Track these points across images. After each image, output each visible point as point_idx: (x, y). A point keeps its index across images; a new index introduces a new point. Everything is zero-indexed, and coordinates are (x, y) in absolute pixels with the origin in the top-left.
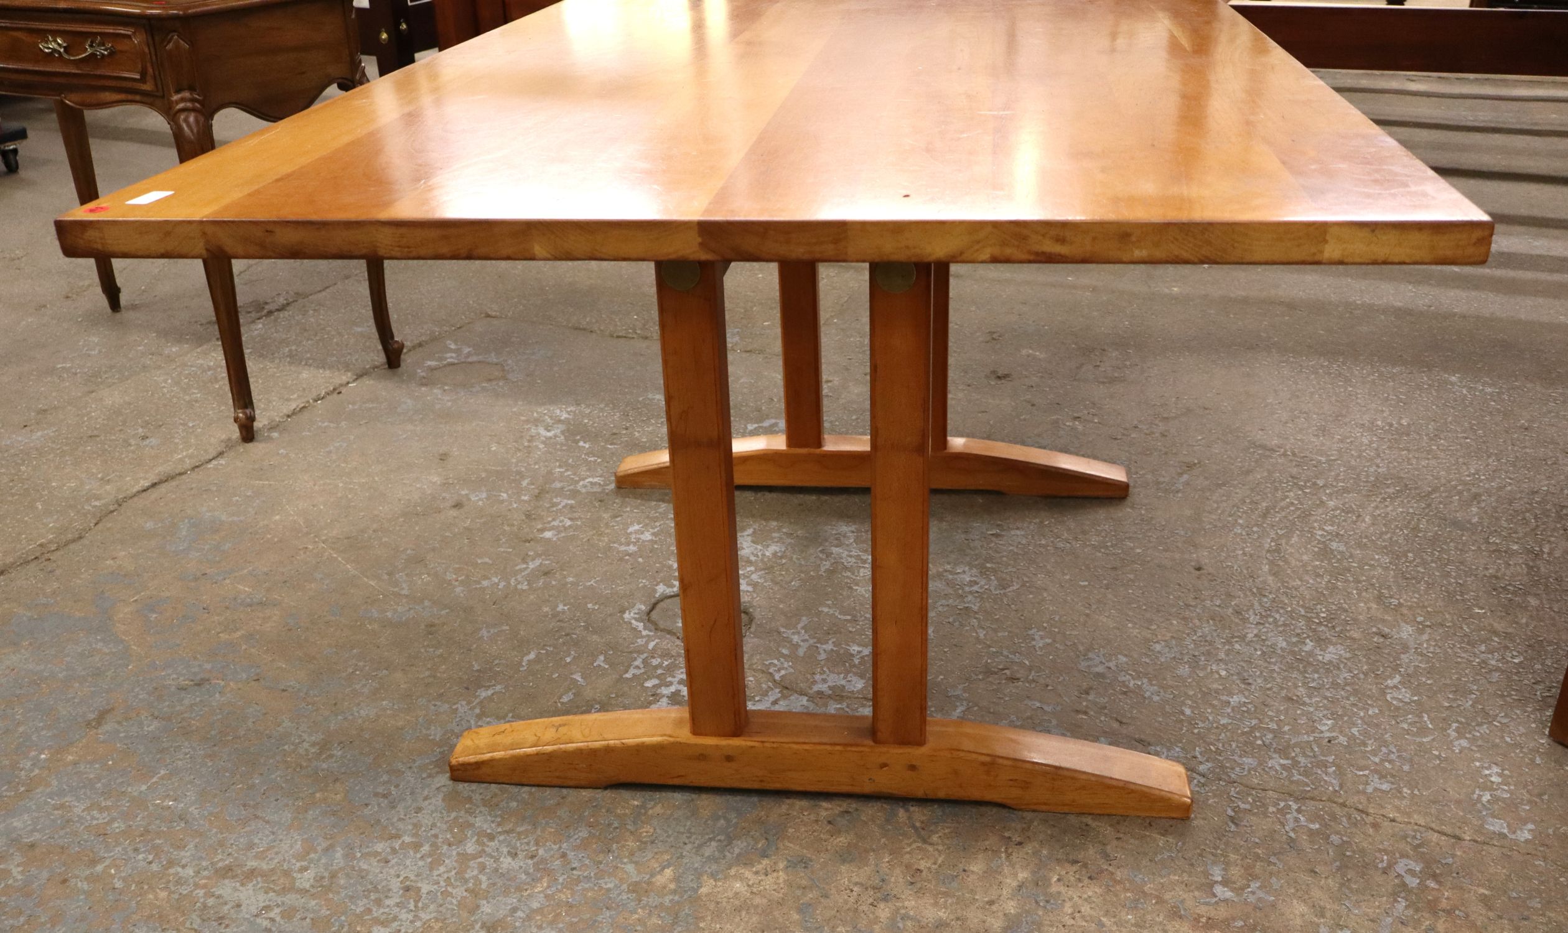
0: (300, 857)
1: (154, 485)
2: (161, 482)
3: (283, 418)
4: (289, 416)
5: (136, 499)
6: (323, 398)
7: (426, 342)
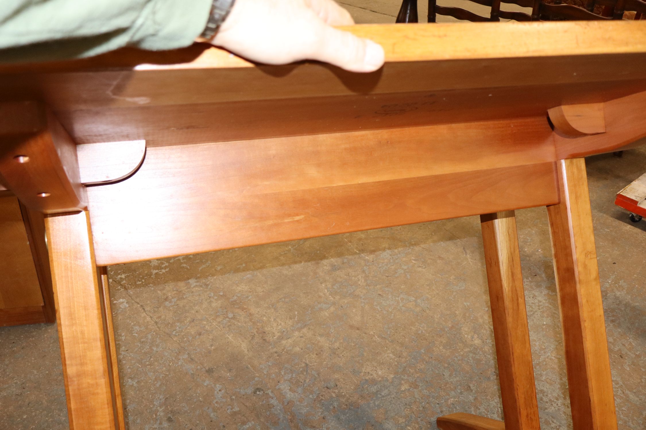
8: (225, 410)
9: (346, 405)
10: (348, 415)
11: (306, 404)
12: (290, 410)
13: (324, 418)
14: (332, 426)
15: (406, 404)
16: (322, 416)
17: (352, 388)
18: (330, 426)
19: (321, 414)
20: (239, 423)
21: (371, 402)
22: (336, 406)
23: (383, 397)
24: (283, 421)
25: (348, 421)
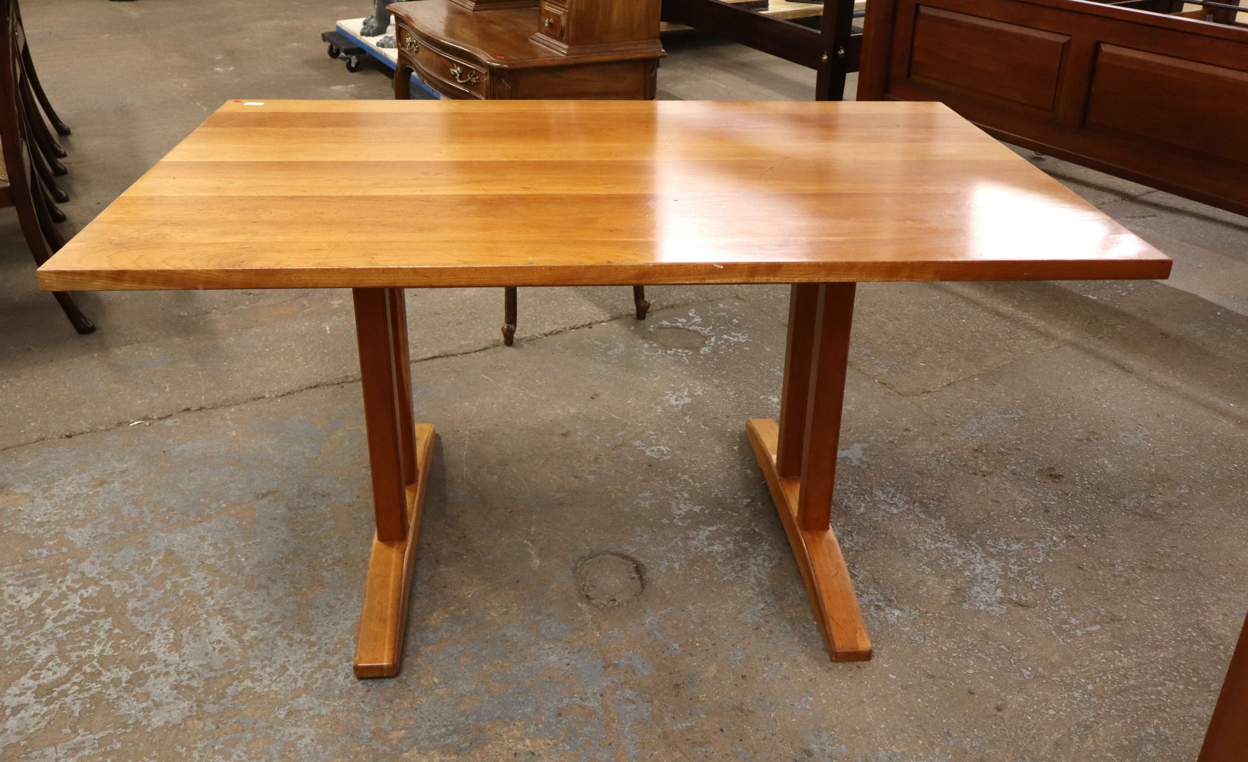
0: (260, 622)
1: (434, 358)
2: (439, 357)
3: (541, 335)
4: (546, 335)
5: (417, 363)
6: (578, 328)
7: (678, 306)
8: (718, 752)
9: (514, 725)
10: (520, 711)
11: (580, 739)
12: (611, 734)
13: (560, 715)
14: (551, 703)
15: (416, 710)
16: (561, 718)
17: (490, 746)
18: (555, 703)
19: (561, 721)
20: (696, 731)
21: (470, 722)
22: (532, 726)
23: (445, 726)
24: (626, 723)
25: (524, 703)
